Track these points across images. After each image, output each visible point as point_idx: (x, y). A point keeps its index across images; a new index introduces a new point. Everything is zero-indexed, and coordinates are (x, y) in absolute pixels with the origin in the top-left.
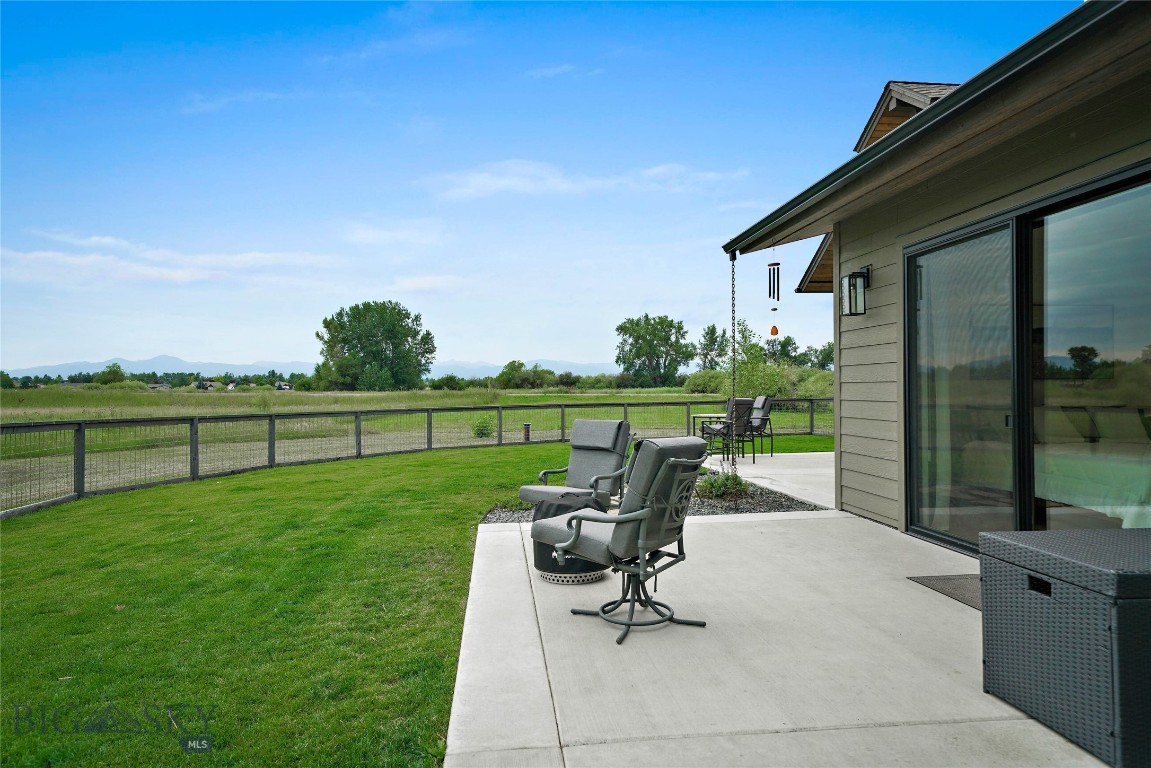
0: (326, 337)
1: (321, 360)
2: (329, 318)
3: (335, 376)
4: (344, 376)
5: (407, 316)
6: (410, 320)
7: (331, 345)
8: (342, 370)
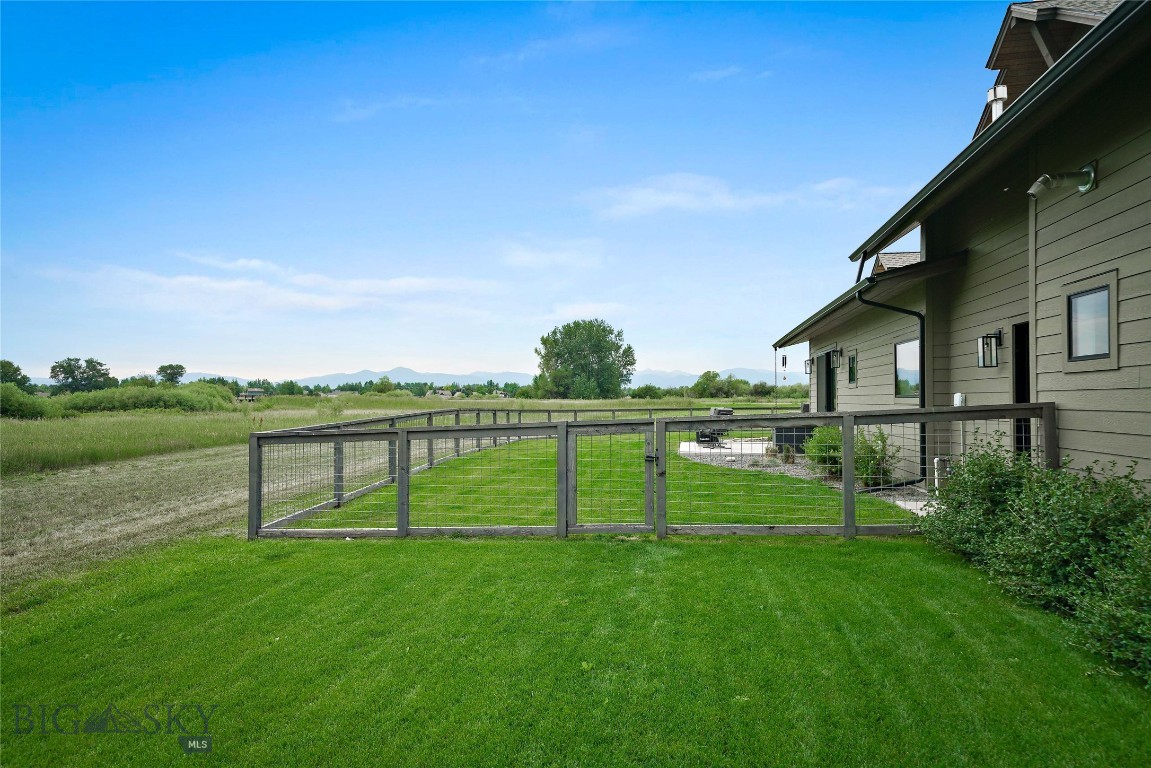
0: (543, 352)
1: (538, 372)
2: (546, 336)
3: (550, 386)
4: (557, 386)
5: (611, 332)
6: (613, 336)
7: (547, 359)
8: (557, 380)
